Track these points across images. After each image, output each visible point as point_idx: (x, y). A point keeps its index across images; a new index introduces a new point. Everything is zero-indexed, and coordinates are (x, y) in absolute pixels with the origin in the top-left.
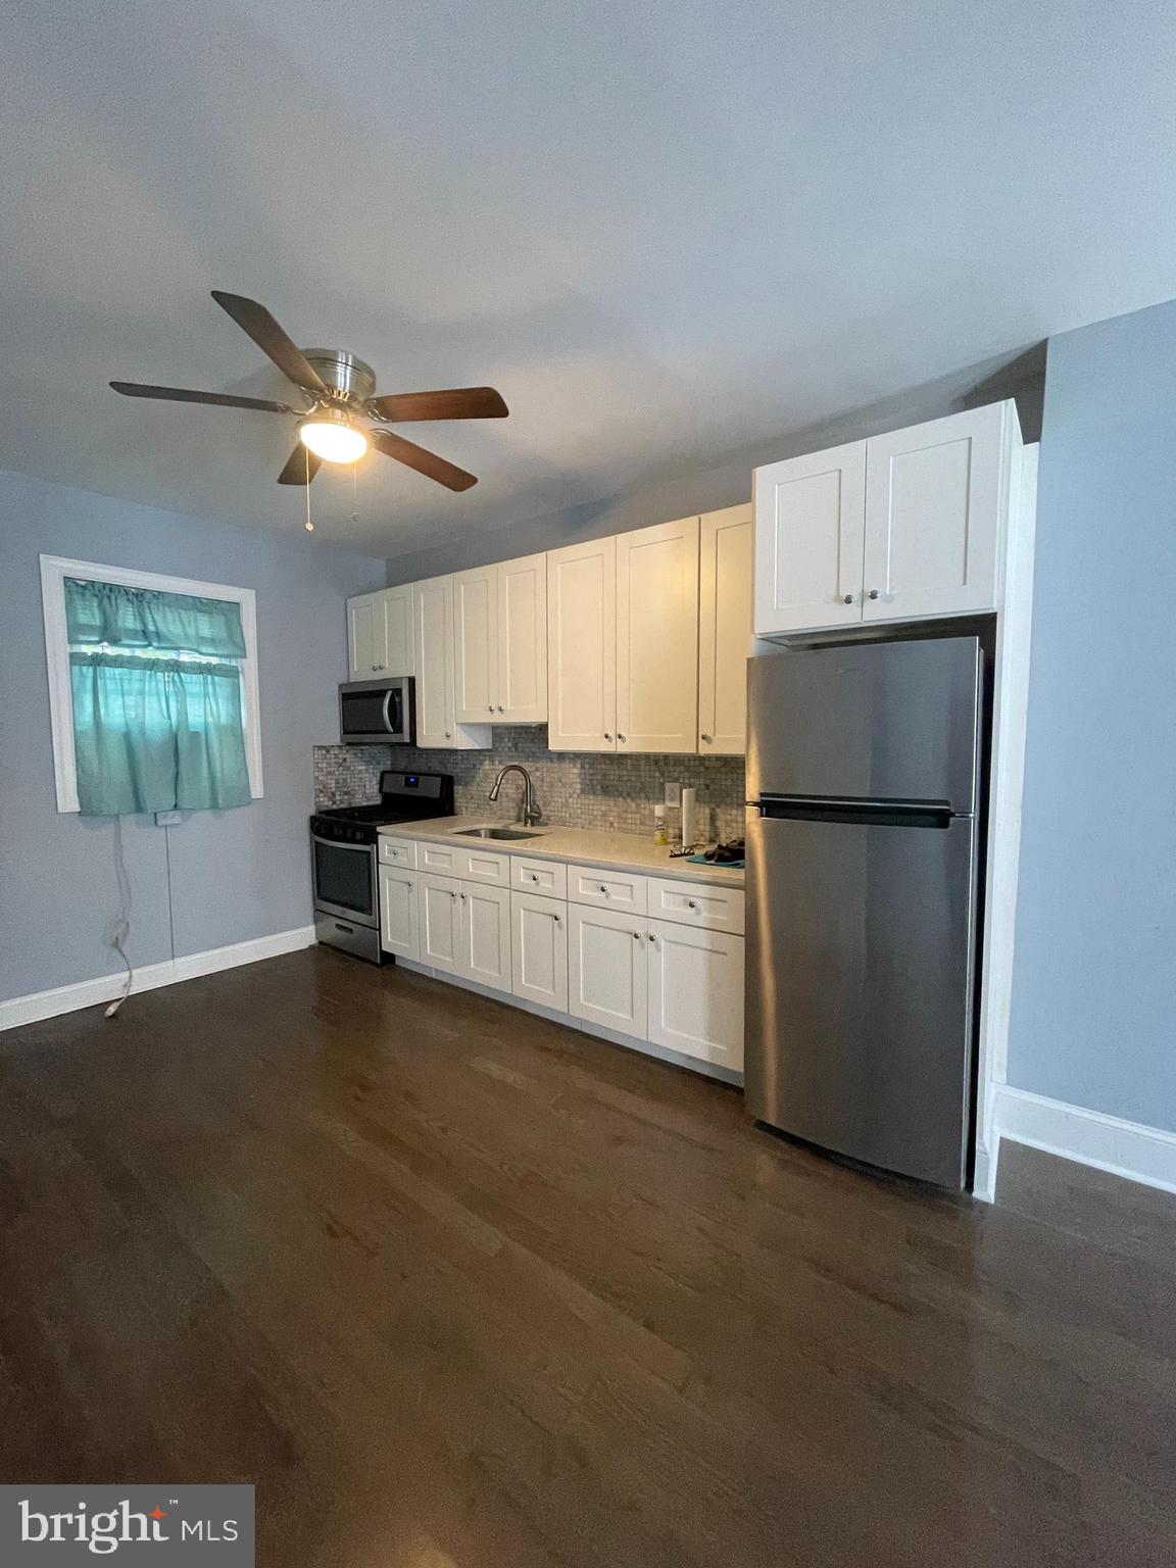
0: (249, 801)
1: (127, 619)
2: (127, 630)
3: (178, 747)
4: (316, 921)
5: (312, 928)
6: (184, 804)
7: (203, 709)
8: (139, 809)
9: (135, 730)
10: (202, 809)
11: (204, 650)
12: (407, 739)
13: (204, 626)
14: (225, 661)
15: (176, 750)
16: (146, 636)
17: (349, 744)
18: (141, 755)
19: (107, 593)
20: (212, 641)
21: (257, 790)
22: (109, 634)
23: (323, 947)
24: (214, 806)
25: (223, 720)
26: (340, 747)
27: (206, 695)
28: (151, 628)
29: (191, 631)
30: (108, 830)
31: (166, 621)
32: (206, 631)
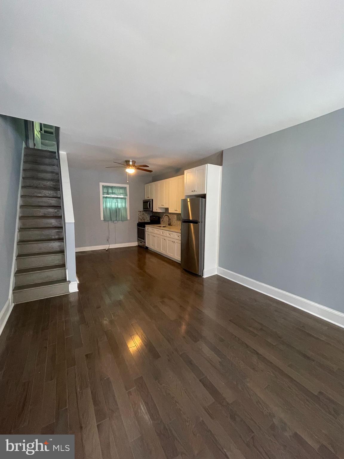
0: (127, 220)
1: (110, 191)
2: (110, 193)
3: (117, 211)
4: (138, 241)
5: (137, 243)
6: (117, 219)
7: (120, 204)
8: (111, 220)
9: (111, 208)
10: (120, 221)
11: (121, 195)
12: (151, 210)
13: (121, 191)
14: (124, 197)
15: (116, 212)
16: (113, 193)
17: (144, 211)
18: (111, 211)
19: (107, 187)
20: (122, 194)
21: (129, 218)
22: (108, 193)
23: (139, 246)
24: (122, 220)
25: (124, 206)
26: (143, 211)
27: (121, 202)
28: (113, 192)
29: (119, 192)
30: (107, 223)
31: (115, 191)
32: (121, 192)
